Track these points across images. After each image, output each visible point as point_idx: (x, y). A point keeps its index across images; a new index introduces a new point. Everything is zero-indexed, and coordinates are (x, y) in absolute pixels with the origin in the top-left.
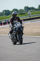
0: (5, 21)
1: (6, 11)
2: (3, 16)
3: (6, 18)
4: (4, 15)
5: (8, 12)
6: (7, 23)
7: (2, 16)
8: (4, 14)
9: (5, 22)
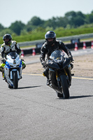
0: (72, 41)
1: (73, 14)
2: (65, 27)
3: (73, 33)
4: (68, 26)
5: (78, 17)
6: (76, 46)
7: (62, 28)
8: (69, 23)
9: (69, 43)
